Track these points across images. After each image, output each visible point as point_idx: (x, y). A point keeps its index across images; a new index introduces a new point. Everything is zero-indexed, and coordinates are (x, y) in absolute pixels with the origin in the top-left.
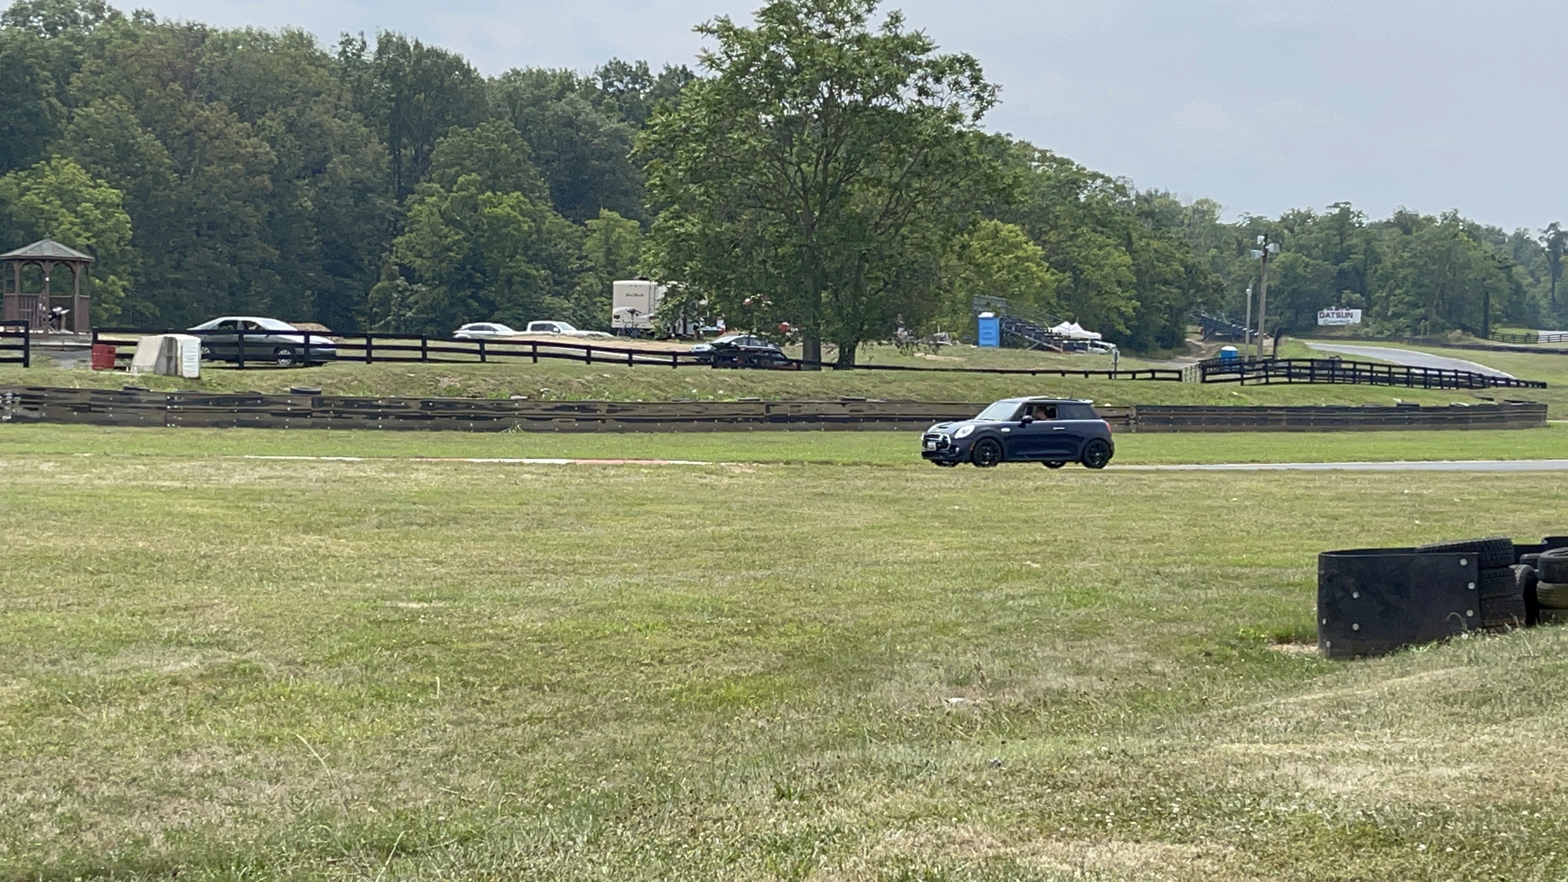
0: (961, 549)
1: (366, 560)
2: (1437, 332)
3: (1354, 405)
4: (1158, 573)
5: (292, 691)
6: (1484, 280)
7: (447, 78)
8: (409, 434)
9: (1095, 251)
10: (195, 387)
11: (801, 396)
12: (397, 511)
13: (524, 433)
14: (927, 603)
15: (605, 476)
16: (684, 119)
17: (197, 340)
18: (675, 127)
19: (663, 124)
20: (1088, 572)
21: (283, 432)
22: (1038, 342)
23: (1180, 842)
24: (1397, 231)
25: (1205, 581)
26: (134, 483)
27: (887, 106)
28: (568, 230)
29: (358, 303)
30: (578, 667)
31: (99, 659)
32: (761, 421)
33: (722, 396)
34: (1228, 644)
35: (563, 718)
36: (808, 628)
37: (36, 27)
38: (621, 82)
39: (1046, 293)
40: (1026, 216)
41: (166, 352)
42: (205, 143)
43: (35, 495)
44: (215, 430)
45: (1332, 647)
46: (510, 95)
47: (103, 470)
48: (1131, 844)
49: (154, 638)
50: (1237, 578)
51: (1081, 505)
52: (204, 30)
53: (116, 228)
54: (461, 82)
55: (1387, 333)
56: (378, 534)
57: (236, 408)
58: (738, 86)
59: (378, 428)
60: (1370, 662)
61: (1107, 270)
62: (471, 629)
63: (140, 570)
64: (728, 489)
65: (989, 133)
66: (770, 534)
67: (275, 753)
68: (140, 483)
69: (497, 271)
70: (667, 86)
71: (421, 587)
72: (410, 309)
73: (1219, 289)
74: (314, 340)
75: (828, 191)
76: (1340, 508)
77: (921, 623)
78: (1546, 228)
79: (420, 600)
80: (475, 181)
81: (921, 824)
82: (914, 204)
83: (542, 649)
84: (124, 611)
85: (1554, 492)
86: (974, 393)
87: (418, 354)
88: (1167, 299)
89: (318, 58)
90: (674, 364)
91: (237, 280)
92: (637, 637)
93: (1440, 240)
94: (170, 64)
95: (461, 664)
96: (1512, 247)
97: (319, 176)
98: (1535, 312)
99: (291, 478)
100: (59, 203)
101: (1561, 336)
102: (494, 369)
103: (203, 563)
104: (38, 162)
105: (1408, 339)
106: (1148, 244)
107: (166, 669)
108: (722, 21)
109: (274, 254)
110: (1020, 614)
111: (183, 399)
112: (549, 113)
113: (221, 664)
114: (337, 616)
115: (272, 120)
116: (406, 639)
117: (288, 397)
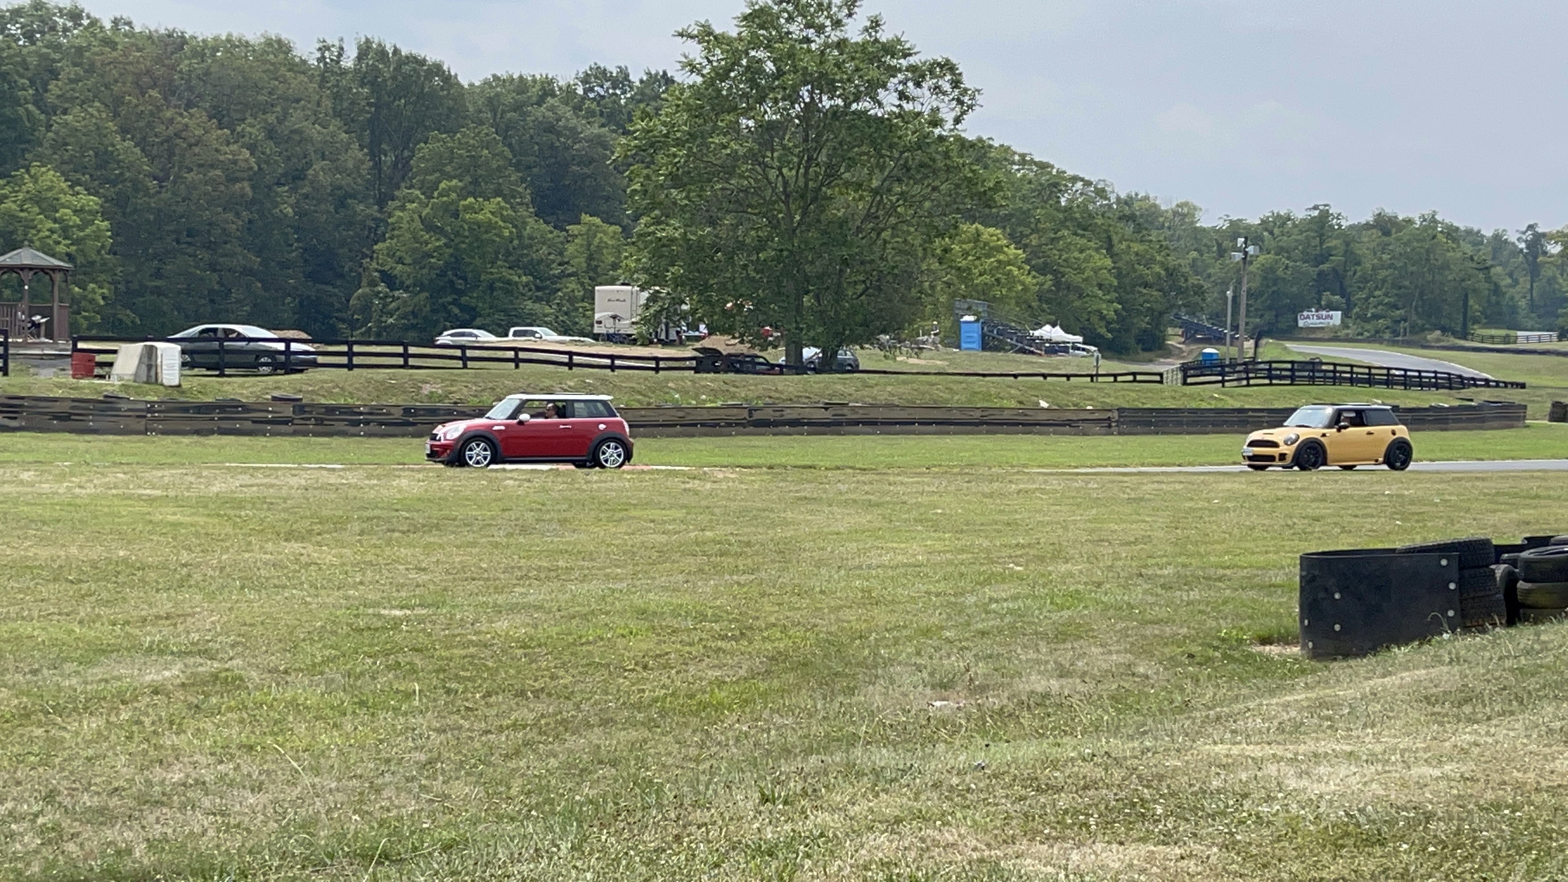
0: (945, 552)
1: (348, 568)
2: (1416, 333)
4: (1141, 575)
5: (275, 699)
6: (1463, 280)
7: (427, 84)
8: (391, 440)
9: (1076, 254)
10: (176, 395)
11: (784, 400)
12: (379, 518)
14: (910, 607)
15: (587, 482)
16: (664, 124)
17: (177, 348)
18: (656, 133)
19: (643, 129)
20: (1071, 575)
21: (264, 439)
22: (1020, 345)
23: (1164, 843)
24: (1376, 233)
25: (1188, 583)
26: (114, 491)
27: (867, 110)
28: (550, 236)
29: (339, 310)
30: (561, 673)
31: (80, 668)
32: (744, 426)
33: (705, 401)
34: (1210, 646)
35: (547, 724)
36: (791, 632)
37: (14, 35)
38: (602, 87)
39: (1028, 296)
40: (1008, 217)
41: (146, 360)
42: (184, 151)
43: (16, 505)
44: (196, 438)
45: (1314, 648)
46: (491, 101)
47: (84, 479)
48: (1115, 846)
49: (135, 647)
50: (1220, 579)
51: (1064, 508)
52: (183, 37)
53: (97, 236)
54: (442, 89)
55: (1366, 335)
56: (359, 541)
57: (216, 416)
58: (719, 91)
59: (359, 436)
60: (1353, 662)
61: (1087, 274)
62: (454, 636)
63: (121, 579)
64: (710, 494)
65: (970, 136)
66: (753, 539)
67: (257, 762)
68: (120, 492)
69: (479, 276)
70: (647, 91)
71: (403, 594)
72: (392, 315)
73: (1199, 291)
74: (294, 347)
75: (809, 196)
76: (1322, 509)
77: (905, 627)
78: (1524, 229)
79: (402, 608)
80: (456, 186)
81: (905, 828)
82: (894, 207)
83: (526, 655)
84: (105, 620)
85: (1533, 493)
86: (957, 397)
87: (401, 361)
88: (1147, 301)
89: (296, 64)
90: (657, 369)
91: (216, 287)
92: (621, 643)
93: (1418, 241)
94: (148, 71)
95: (445, 671)
96: (1490, 249)
97: (300, 183)
98: (1513, 313)
99: (272, 486)
100: (36, 209)
101: (1540, 336)
102: (476, 376)
103: (185, 571)
104: (17, 170)
105: (1388, 341)
106: (1129, 247)
107: (148, 678)
108: (703, 26)
109: (255, 261)
110: (1003, 617)
111: (163, 408)
112: (529, 119)
113: (202, 673)
114: (319, 624)
115: (252, 126)
116: (389, 646)
117: (269, 405)
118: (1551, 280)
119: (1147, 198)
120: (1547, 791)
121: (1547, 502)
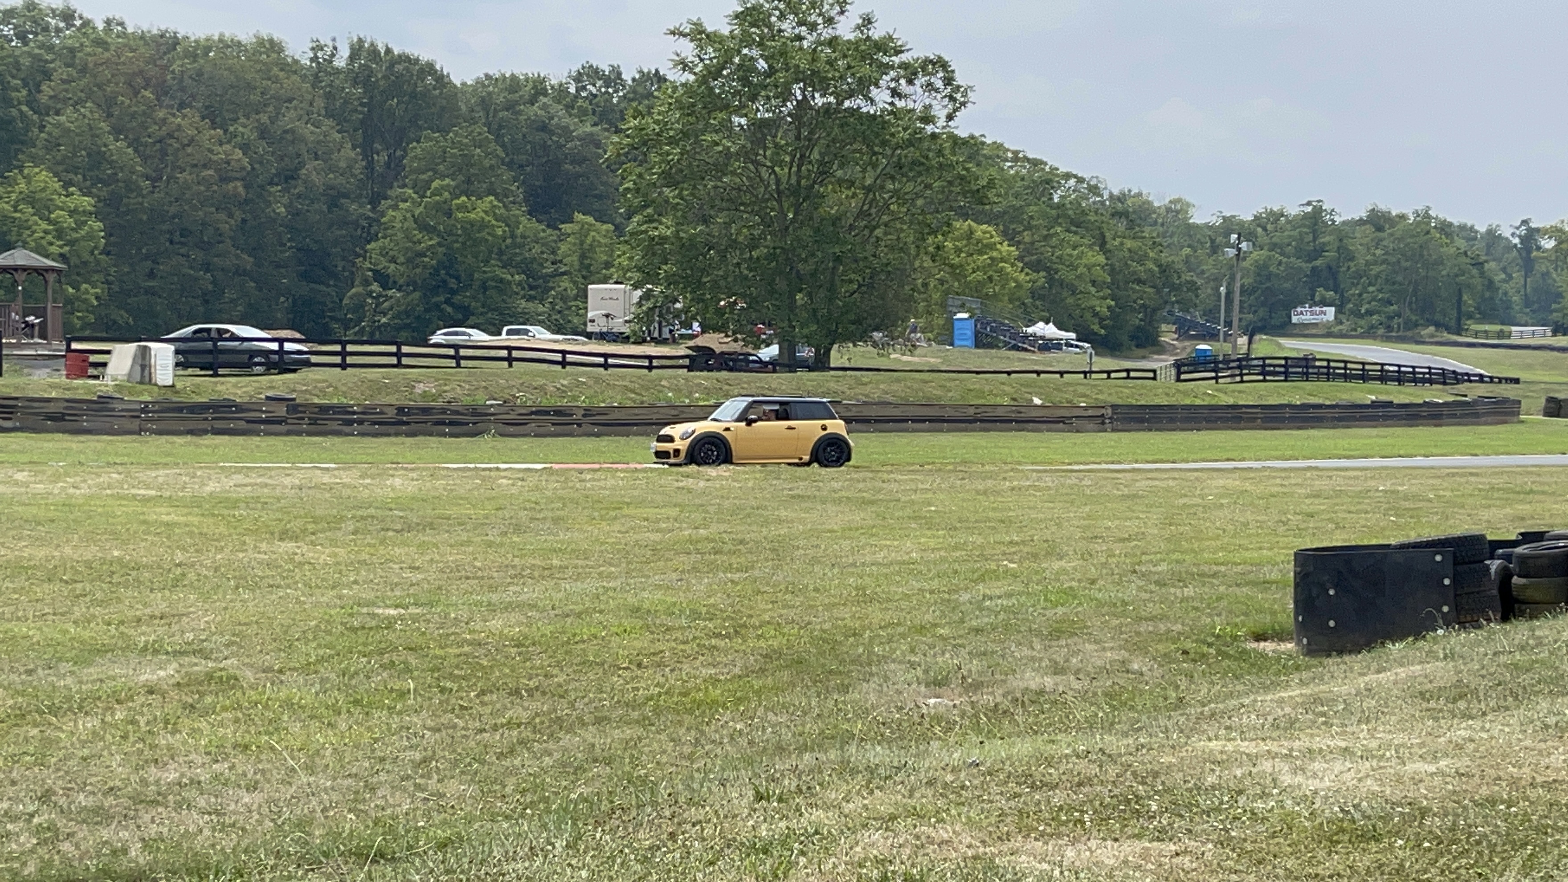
0: (938, 549)
1: (343, 567)
2: (1410, 329)
3: (1328, 403)
4: (1135, 572)
5: (268, 699)
6: (1457, 276)
7: (419, 83)
8: (385, 439)
9: (1069, 251)
10: (170, 395)
12: (373, 517)
13: (500, 438)
14: (904, 604)
15: (581, 481)
16: (657, 122)
17: (171, 348)
18: (649, 131)
19: (636, 127)
20: (1064, 571)
21: (258, 439)
22: (1013, 342)
23: (1159, 839)
24: (1369, 229)
25: (1181, 580)
26: (109, 492)
27: (859, 108)
28: (542, 234)
29: (332, 310)
30: (555, 671)
31: (75, 668)
33: (698, 399)
34: (1205, 642)
35: (542, 723)
36: (785, 630)
37: (6, 36)
38: (594, 85)
39: (1021, 293)
40: (1001, 214)
41: (140, 360)
42: (177, 151)
43: (10, 505)
44: (189, 438)
45: (1309, 643)
46: (483, 100)
47: (78, 479)
48: (1109, 843)
49: (129, 646)
50: (1213, 576)
51: (1057, 505)
52: (176, 37)
53: (90, 236)
54: (435, 87)
55: (1360, 330)
56: (353, 540)
57: (210, 416)
58: (711, 89)
59: (353, 435)
60: (1347, 658)
61: (1081, 269)
62: (448, 635)
63: (115, 579)
64: (704, 492)
65: (963, 133)
66: (747, 537)
67: (252, 761)
68: (114, 492)
69: (472, 275)
70: (640, 90)
71: (398, 593)
72: (385, 315)
73: (1193, 287)
74: (288, 346)
75: (803, 193)
76: (1319, 505)
77: (899, 624)
78: (1518, 224)
79: (397, 607)
80: (448, 185)
81: (900, 825)
82: (887, 206)
83: (520, 654)
84: (100, 620)
85: (1527, 488)
86: (950, 394)
87: (394, 360)
88: (1140, 298)
89: (289, 64)
90: (650, 368)
91: (210, 287)
92: (615, 642)
93: (1413, 236)
94: (140, 72)
95: (439, 670)
96: (1484, 243)
97: (293, 182)
98: (1507, 308)
99: (266, 485)
100: (30, 210)
101: (1534, 332)
102: (470, 375)
103: (179, 571)
104: (10, 171)
105: (1382, 336)
106: (1122, 244)
107: (143, 678)
108: (694, 24)
109: (248, 261)
110: (997, 614)
111: (157, 407)
112: (522, 118)
113: (197, 673)
114: (313, 623)
115: (245, 126)
116: (383, 645)
117: (263, 404)
118: (1546, 275)
119: (1140, 194)
120: (1542, 787)
121: (1542, 497)
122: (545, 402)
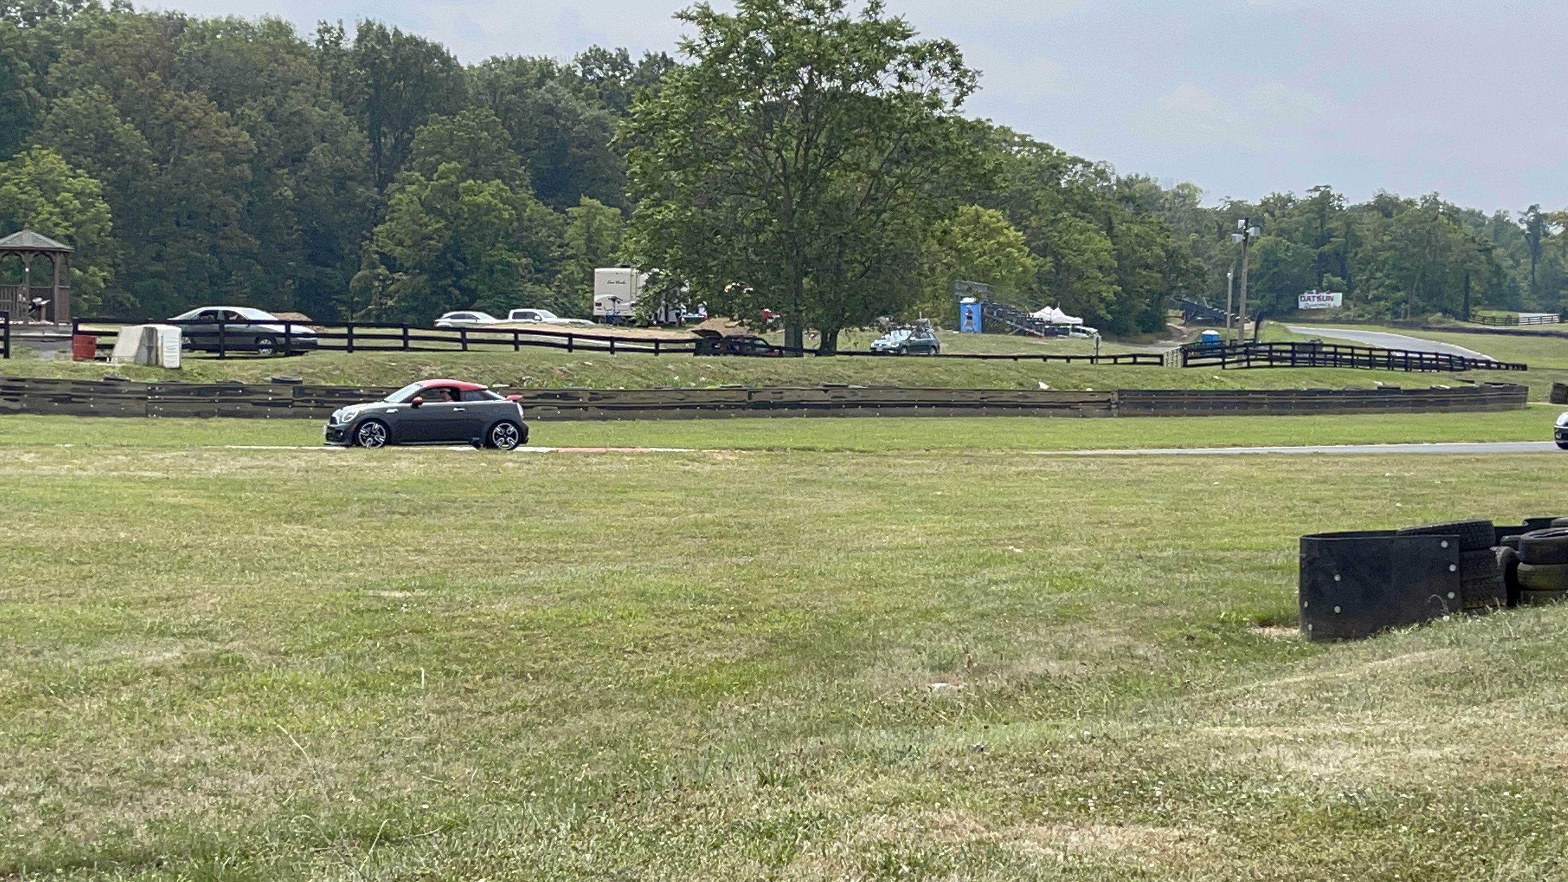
0: (944, 534)
1: (348, 550)
2: (1417, 315)
3: (1335, 389)
4: (1140, 557)
5: (274, 681)
6: (1465, 262)
7: (427, 65)
9: (1076, 236)
10: (176, 377)
11: (783, 383)
12: (379, 500)
14: (909, 589)
15: (587, 464)
16: (663, 106)
17: (178, 330)
18: (655, 115)
19: (642, 111)
20: (1071, 557)
21: (265, 421)
22: (1020, 327)
23: (1163, 825)
24: (1378, 214)
25: (1185, 564)
26: (115, 473)
27: (866, 92)
28: (549, 218)
29: (339, 293)
30: (561, 654)
31: (82, 650)
32: (743, 408)
33: (704, 383)
34: (1210, 628)
35: (547, 706)
36: (791, 614)
37: (14, 18)
38: (601, 68)
39: (1029, 278)
40: (1007, 200)
41: (147, 343)
42: (183, 132)
43: (17, 487)
44: (196, 420)
45: (1314, 630)
46: (490, 83)
47: (85, 460)
48: (1113, 828)
49: (136, 628)
50: (1219, 561)
51: (1063, 490)
52: (183, 19)
53: (96, 219)
54: (441, 71)
55: (1367, 316)
56: (359, 523)
57: (216, 398)
58: (717, 73)
60: (1352, 644)
61: (1087, 255)
62: (454, 618)
63: (123, 560)
64: (710, 476)
65: (969, 117)
66: (753, 521)
67: (258, 743)
68: (121, 474)
69: (478, 258)
70: (647, 73)
71: (404, 576)
72: (391, 297)
73: (1200, 272)
74: (295, 329)
75: (809, 178)
76: (1315, 492)
77: (904, 609)
78: (1526, 210)
79: (402, 590)
80: (456, 168)
81: (904, 810)
82: (893, 189)
83: (525, 637)
84: (106, 602)
85: (1534, 474)
87: (401, 343)
88: (1147, 283)
89: (296, 46)
90: (657, 351)
91: (216, 270)
92: (620, 625)
93: (1420, 222)
94: (148, 53)
95: (445, 652)
96: (1492, 230)
97: (299, 164)
98: (1515, 294)
99: (272, 468)
100: (38, 193)
101: (1541, 318)
102: (476, 358)
103: (185, 553)
104: (19, 153)
105: (1389, 322)
106: (1129, 229)
107: (149, 659)
108: (702, 8)
109: (255, 244)
110: (1002, 599)
111: (164, 390)
112: (529, 101)
113: (204, 655)
114: (320, 605)
115: (252, 109)
116: (389, 628)
117: (270, 387)
118: (1554, 261)
119: (1147, 180)
120: (1547, 773)
121: (1549, 484)
122: (551, 386)
